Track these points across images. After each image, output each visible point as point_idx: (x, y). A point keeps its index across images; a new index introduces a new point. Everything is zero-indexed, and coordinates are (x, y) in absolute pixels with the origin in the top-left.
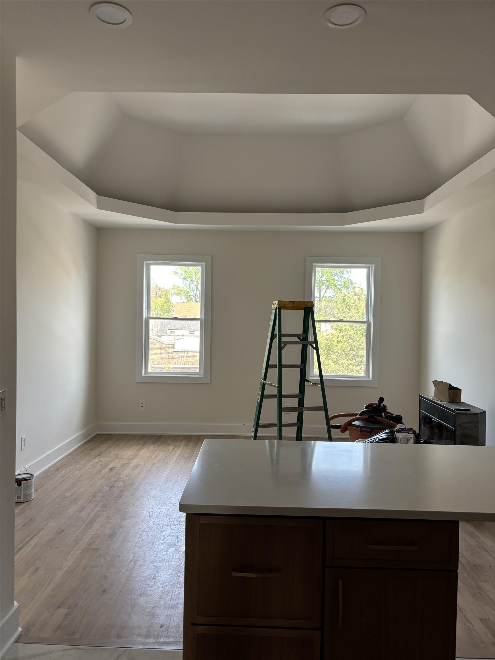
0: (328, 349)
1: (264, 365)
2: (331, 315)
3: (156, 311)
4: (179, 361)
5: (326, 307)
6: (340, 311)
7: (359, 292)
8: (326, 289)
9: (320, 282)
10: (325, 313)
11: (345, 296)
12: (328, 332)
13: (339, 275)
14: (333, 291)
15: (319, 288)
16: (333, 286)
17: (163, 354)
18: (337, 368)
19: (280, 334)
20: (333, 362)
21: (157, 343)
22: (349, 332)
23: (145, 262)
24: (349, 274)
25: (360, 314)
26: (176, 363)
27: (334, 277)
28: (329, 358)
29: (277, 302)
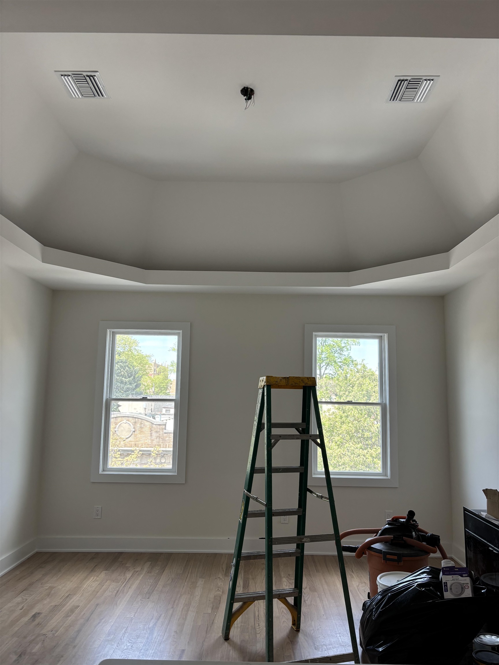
0: (332, 431)
1: (247, 469)
2: (332, 393)
3: (153, 388)
4: (170, 443)
5: (327, 384)
6: (343, 389)
7: (362, 369)
8: (326, 367)
9: (320, 359)
10: (326, 390)
11: (347, 373)
12: (331, 412)
13: (339, 352)
14: (333, 368)
15: (320, 365)
16: (333, 363)
17: (153, 436)
18: (342, 452)
19: (269, 425)
20: (337, 445)
21: (147, 424)
22: (353, 413)
23: (108, 330)
24: (349, 351)
25: (364, 392)
26: (167, 445)
27: (334, 354)
28: (333, 440)
29: (265, 378)
